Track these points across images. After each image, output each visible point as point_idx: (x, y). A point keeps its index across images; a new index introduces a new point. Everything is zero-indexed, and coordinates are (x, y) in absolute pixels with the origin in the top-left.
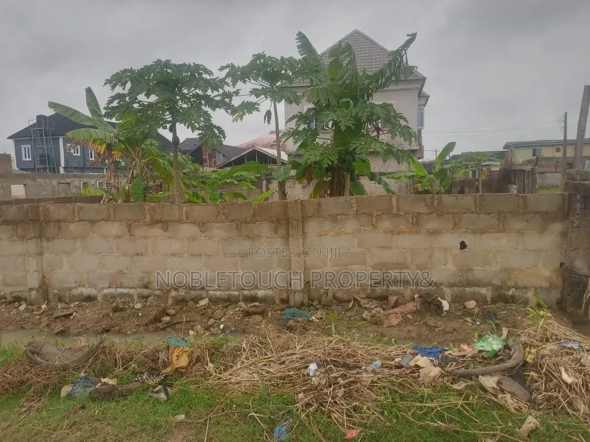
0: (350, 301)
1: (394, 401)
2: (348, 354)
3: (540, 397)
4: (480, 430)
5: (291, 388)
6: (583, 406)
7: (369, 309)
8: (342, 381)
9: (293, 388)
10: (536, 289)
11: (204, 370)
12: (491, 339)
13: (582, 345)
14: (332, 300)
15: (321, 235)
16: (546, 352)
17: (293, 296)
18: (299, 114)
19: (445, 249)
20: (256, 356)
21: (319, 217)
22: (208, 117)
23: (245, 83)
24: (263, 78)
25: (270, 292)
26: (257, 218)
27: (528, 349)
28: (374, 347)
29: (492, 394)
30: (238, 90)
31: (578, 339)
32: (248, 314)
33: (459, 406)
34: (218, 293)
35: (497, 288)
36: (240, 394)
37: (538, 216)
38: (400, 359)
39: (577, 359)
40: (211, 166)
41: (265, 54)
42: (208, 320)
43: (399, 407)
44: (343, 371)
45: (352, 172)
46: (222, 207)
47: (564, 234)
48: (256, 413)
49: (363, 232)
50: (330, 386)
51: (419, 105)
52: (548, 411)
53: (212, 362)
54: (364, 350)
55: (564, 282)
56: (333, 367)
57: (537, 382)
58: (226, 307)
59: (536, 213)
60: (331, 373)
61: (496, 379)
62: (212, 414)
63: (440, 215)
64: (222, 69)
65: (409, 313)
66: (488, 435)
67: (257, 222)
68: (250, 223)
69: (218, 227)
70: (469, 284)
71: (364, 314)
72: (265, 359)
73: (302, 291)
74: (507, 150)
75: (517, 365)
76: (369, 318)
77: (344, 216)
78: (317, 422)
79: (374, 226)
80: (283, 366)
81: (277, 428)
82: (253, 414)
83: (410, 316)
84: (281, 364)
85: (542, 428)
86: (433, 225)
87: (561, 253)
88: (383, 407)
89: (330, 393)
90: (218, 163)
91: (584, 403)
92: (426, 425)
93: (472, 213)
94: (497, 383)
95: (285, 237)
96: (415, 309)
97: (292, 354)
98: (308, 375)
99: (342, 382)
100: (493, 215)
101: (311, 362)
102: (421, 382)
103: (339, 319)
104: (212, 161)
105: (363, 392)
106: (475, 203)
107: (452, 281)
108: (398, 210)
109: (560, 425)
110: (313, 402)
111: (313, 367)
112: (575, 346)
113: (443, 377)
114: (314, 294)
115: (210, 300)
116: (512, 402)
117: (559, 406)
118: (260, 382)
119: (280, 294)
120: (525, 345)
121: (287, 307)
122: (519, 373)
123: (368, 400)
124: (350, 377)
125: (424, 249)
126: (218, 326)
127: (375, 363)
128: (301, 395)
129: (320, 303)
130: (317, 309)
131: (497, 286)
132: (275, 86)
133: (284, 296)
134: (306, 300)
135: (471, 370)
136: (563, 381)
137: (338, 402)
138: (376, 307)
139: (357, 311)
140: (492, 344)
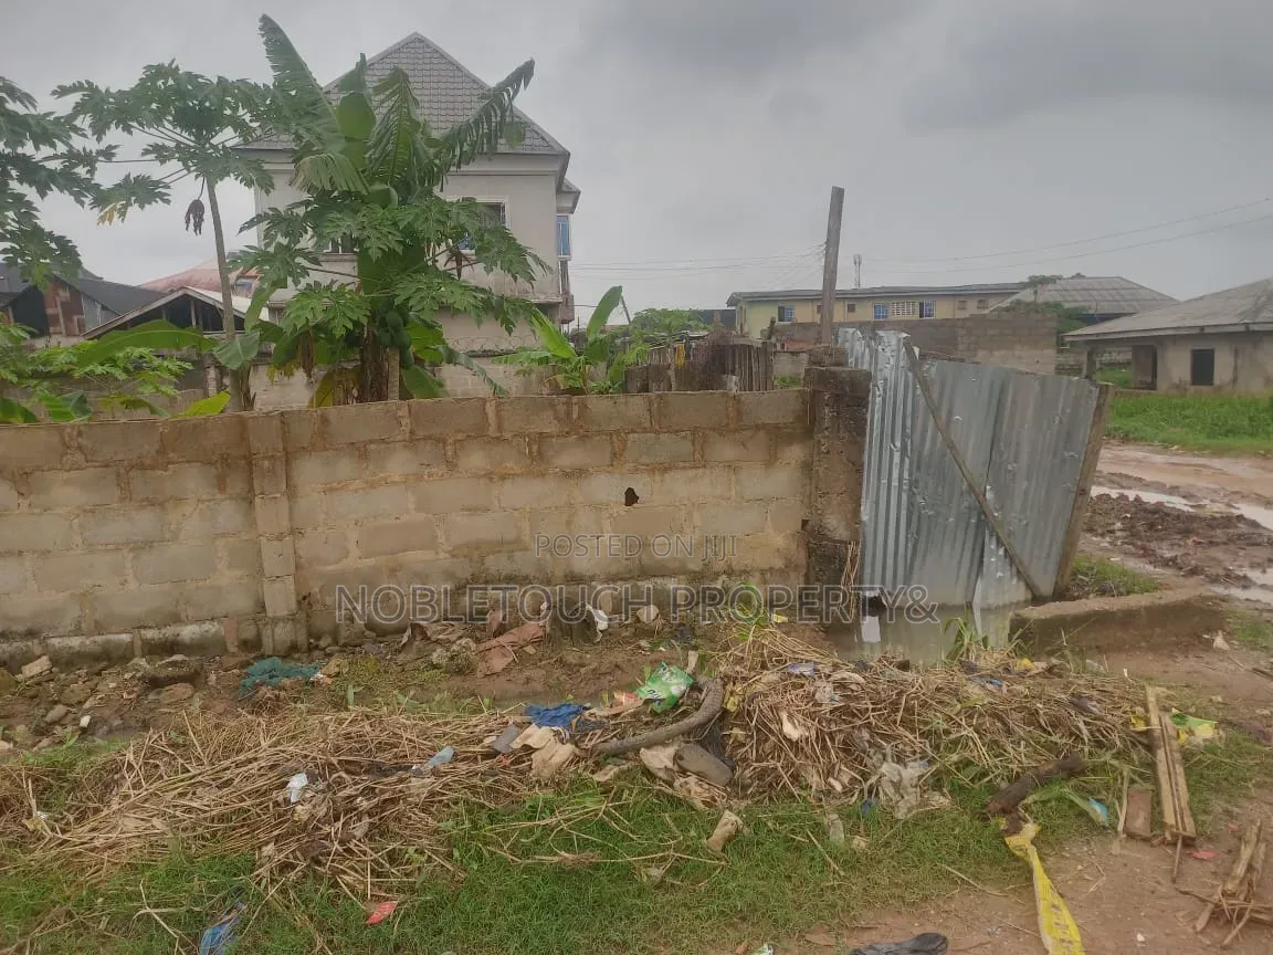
0: (404, 631)
1: (475, 826)
2: (380, 743)
3: (748, 773)
4: (640, 855)
5: (246, 837)
6: (816, 778)
7: (446, 644)
8: (365, 803)
9: (249, 836)
10: (763, 572)
11: (20, 829)
12: (668, 675)
13: (819, 667)
14: (363, 633)
15: (332, 490)
16: (759, 687)
17: (270, 631)
18: (271, 213)
19: (597, 507)
20: (161, 777)
21: (325, 449)
22: (25, 209)
23: (130, 133)
24: (177, 122)
25: (212, 628)
26: (171, 455)
27: (730, 687)
28: (439, 721)
29: (664, 781)
30: (110, 147)
31: (814, 657)
32: (155, 683)
33: (601, 814)
34: (75, 642)
35: (696, 577)
36: (115, 870)
37: (761, 434)
38: (494, 738)
39: (809, 694)
40: (69, 334)
41: (177, 67)
42: (47, 711)
43: (485, 836)
44: (366, 780)
45: (403, 349)
46: (75, 433)
47: (807, 467)
48: (157, 906)
49: (426, 477)
50: (337, 819)
51: (558, 211)
52: (761, 797)
53: (45, 806)
54: (416, 731)
55: (810, 557)
56: (344, 775)
57: (744, 745)
58: (99, 674)
59: (757, 428)
60: (339, 790)
61: (671, 751)
62: (39, 929)
63: (584, 438)
64: (62, 91)
65: (528, 643)
66: (652, 860)
67: (170, 466)
68: (153, 468)
69: (67, 482)
70: (645, 573)
71: (435, 655)
72: (182, 781)
73: (292, 618)
74: (733, 308)
75: (710, 721)
76: (444, 662)
77: (383, 446)
78: (306, 902)
79: (451, 465)
80: (226, 791)
81: (208, 932)
82: (148, 910)
83: (530, 650)
84: (219, 788)
85: (746, 831)
86: (569, 458)
87: (802, 502)
88: (451, 842)
89: (336, 833)
90: (90, 328)
91: (818, 771)
92: (538, 864)
93: (645, 431)
94: (674, 759)
95: (244, 499)
96: (541, 633)
97: (250, 761)
98: (287, 801)
99: (363, 804)
100: (683, 434)
101: (295, 771)
102: (534, 779)
103: (378, 672)
104: (72, 321)
105: (410, 818)
106: (650, 410)
107: (614, 569)
108: (500, 428)
109: (776, 819)
110: (296, 858)
111: (298, 782)
112: (806, 670)
113: (578, 762)
114: (320, 623)
115: (54, 662)
116: (699, 790)
117: (778, 784)
118: (170, 835)
119: (238, 629)
120: (727, 679)
121: (255, 659)
122: (711, 736)
123: (421, 833)
124: (383, 792)
125: (556, 507)
126: (76, 720)
127: (439, 754)
128: (269, 849)
129: (336, 642)
130: (329, 655)
131: (695, 572)
132: (207, 146)
133: (249, 633)
134: (302, 639)
135: (630, 740)
136: (785, 737)
137: (355, 849)
138: (460, 638)
139: (419, 650)
140: (669, 685)
